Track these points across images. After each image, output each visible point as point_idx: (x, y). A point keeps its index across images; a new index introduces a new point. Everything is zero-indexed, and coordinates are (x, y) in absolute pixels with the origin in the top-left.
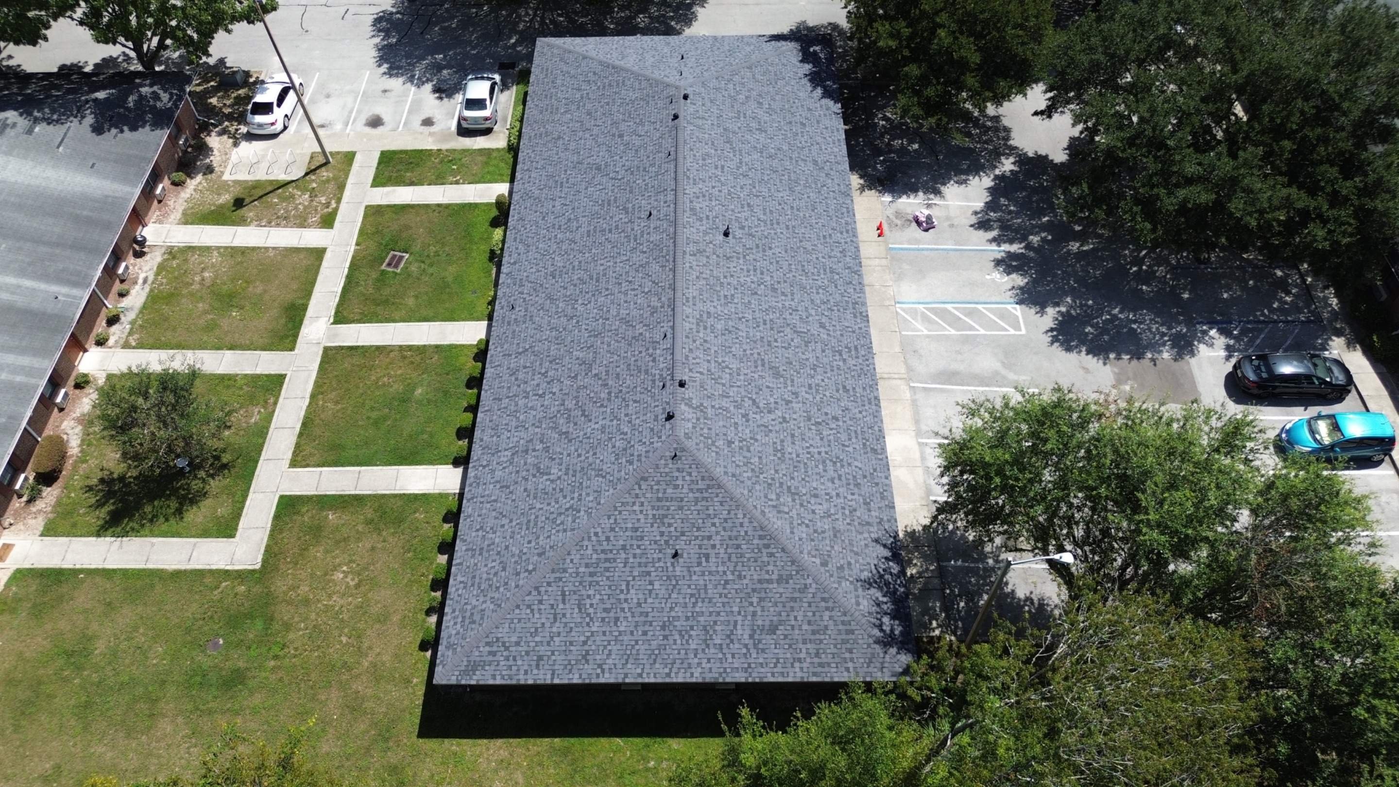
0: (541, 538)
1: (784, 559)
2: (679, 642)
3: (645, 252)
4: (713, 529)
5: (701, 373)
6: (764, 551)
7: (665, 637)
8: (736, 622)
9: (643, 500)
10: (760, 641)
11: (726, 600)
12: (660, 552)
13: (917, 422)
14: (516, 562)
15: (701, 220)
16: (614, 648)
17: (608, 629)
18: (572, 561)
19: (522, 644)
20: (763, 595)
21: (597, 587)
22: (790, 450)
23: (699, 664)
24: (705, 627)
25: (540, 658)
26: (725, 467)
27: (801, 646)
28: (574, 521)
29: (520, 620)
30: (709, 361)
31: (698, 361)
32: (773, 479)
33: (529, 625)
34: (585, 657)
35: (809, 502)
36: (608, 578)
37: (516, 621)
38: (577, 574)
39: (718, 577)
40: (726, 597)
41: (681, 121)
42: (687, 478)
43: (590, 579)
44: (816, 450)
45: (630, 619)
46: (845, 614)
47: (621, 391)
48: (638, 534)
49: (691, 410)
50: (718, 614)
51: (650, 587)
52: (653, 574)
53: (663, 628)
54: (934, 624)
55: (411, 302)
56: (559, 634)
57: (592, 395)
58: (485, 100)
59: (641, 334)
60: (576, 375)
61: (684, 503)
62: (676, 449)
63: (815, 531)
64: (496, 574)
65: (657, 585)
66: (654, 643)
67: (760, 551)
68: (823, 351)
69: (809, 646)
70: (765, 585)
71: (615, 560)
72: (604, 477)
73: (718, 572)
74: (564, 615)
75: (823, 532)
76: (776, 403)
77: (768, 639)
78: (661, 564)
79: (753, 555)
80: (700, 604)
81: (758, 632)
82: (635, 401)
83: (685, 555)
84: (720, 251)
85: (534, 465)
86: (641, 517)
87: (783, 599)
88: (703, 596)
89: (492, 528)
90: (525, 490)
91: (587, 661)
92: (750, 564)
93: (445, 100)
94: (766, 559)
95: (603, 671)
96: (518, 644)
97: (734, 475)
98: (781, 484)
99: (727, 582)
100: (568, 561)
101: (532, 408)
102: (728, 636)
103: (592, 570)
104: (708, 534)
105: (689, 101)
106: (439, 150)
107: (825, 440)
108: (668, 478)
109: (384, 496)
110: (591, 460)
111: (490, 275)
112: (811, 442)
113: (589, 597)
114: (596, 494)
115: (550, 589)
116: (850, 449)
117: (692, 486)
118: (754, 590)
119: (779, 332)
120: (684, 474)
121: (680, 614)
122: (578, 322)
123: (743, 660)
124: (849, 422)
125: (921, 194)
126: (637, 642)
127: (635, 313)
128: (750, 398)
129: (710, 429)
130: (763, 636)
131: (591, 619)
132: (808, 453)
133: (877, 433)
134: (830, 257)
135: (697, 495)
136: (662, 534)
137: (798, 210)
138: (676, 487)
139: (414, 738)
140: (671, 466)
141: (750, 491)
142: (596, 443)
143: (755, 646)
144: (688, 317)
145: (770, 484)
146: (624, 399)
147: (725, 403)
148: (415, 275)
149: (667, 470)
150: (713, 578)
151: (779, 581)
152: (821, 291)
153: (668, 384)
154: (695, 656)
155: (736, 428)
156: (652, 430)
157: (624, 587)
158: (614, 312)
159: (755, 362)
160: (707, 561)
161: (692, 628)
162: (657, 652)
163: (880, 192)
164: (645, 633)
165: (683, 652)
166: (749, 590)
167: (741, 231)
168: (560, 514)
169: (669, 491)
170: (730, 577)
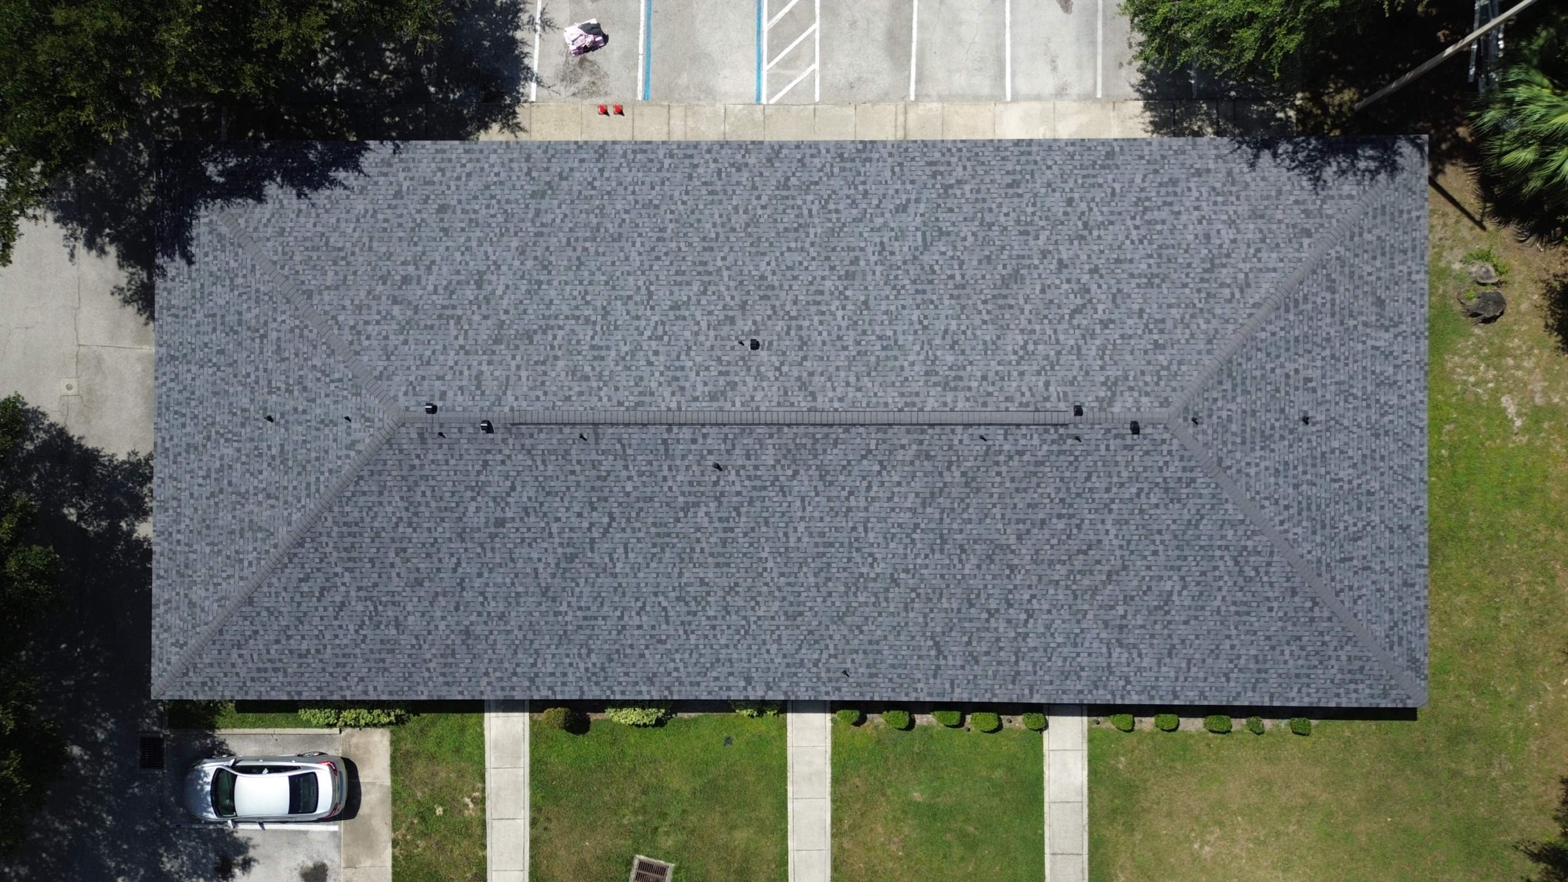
0: (1270, 594)
1: (1310, 282)
2: (1391, 417)
3: (796, 473)
4: (1278, 371)
5: (1047, 384)
6: (1302, 307)
7: (1386, 433)
8: (1374, 348)
9: (1243, 464)
10: (1391, 320)
11: (1351, 358)
12: (1300, 440)
13: (977, 99)
14: (1294, 625)
15: (733, 385)
16: (1396, 494)
17: (1378, 503)
18: (1309, 552)
19: (1391, 606)
20: (1346, 312)
21: (1337, 519)
22: (1144, 266)
23: (1412, 393)
24: (1378, 385)
25: (1405, 584)
26: (1199, 353)
27: (1396, 271)
28: (1259, 553)
29: (1369, 612)
30: (1022, 374)
31: (1024, 389)
32: (1199, 291)
33: (1373, 600)
34: (1404, 529)
35: (1221, 246)
36: (1327, 506)
37: (1369, 617)
38: (1323, 544)
39: (1328, 367)
40: (1347, 358)
41: (499, 414)
42: (1220, 403)
43: (1328, 527)
44: (1134, 232)
45: (1368, 477)
46: (1366, 214)
47: (1062, 500)
48: (1281, 468)
49: (1118, 398)
50: (1364, 368)
51: (1337, 452)
52: (1324, 449)
53: (1377, 436)
54: (1280, 115)
55: (741, 836)
56: (1383, 562)
57: (1054, 541)
58: (291, 778)
59: (964, 474)
60: (1009, 566)
61: (1248, 409)
62: (1185, 419)
63: (1263, 240)
64: (1302, 648)
65: (1336, 444)
66: (1393, 447)
67: (1301, 313)
68: (951, 210)
69: (1396, 261)
70: (1337, 309)
71: (1309, 498)
72: (1202, 517)
73: (1322, 367)
74: (1364, 557)
75: (1261, 231)
76: (1068, 281)
77: (1389, 311)
78: (1314, 438)
79: (1305, 321)
80: (1355, 391)
81: (1382, 321)
82: (1088, 479)
83: (1305, 408)
84: (793, 356)
85: (1150, 613)
86: (1263, 465)
87: (1351, 287)
88: (1345, 387)
89: (1231, 661)
90: (1186, 623)
91: (1409, 526)
92: (1314, 326)
93: (252, 853)
94: (1309, 306)
95: (1418, 507)
96: (1391, 612)
97: (1210, 342)
98: (1202, 280)
99: (1333, 356)
100: (1309, 557)
101: (1048, 627)
102: (1387, 357)
103: (1318, 527)
104: (1283, 379)
105: (439, 404)
106: (395, 843)
107: (1112, 218)
108: (1220, 430)
109: (1091, 816)
110: (1167, 537)
111: (695, 720)
112: (1121, 237)
113: (1346, 528)
114: (1227, 526)
115: (1338, 577)
116: (1117, 186)
117: (1229, 397)
118: (1342, 323)
119: (934, 272)
120: (1214, 407)
121: (1364, 416)
122: (907, 571)
123: (1408, 340)
124: (1071, 184)
125: (519, 35)
126: (1391, 468)
127: (917, 485)
128: (1072, 316)
129: (1143, 373)
130: (1386, 315)
131: (1368, 524)
132: (1141, 242)
133: (1078, 148)
134: (754, 188)
135: (1239, 391)
136: (1282, 437)
137: (663, 230)
138: (1230, 419)
139: (1416, 723)
140: (1205, 426)
141: (1227, 321)
142: (1141, 531)
143: (1395, 326)
144: (945, 404)
145: (1208, 294)
146: (1078, 495)
147: (1091, 350)
148: (682, 837)
149: (1210, 431)
150: (1329, 374)
151: (1333, 291)
152: (831, 206)
153: (1075, 431)
154: (1404, 397)
155: (1130, 337)
156: (1147, 453)
157: (1337, 485)
158: (905, 517)
159: (1001, 307)
160: (1311, 380)
161: (1378, 401)
162: (1400, 444)
163: (517, 101)
164: (1382, 458)
165: (1401, 413)
166: (1341, 329)
167: (740, 323)
168: (1241, 572)
169: (1234, 428)
170: (1327, 352)
